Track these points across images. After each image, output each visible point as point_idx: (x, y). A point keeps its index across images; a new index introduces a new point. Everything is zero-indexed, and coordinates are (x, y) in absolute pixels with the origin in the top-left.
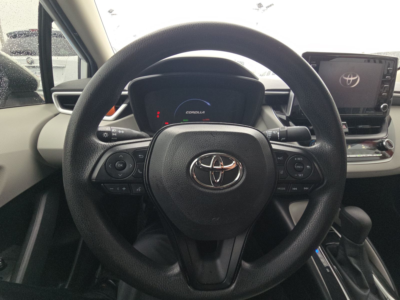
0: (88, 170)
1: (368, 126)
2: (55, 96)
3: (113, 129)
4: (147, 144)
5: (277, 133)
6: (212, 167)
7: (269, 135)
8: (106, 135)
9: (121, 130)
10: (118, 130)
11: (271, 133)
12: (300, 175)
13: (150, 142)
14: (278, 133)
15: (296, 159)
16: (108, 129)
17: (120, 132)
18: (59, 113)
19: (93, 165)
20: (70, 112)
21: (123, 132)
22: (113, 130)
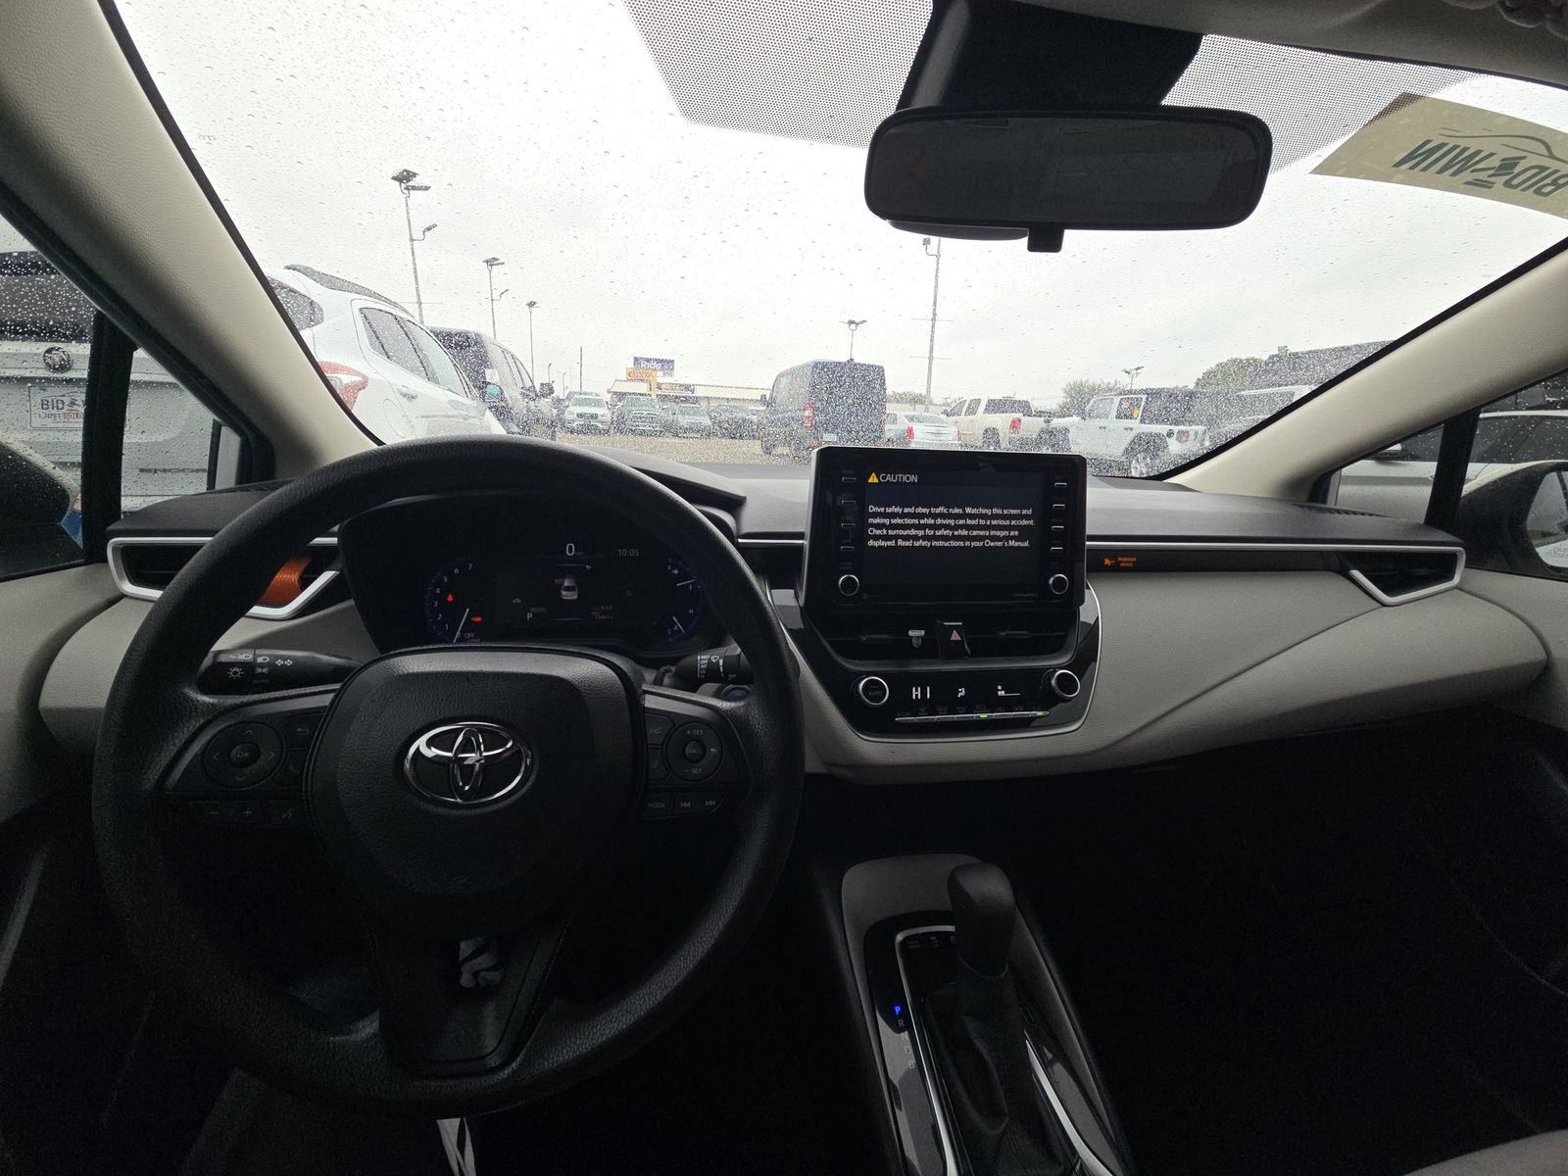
0: (158, 767)
1: (1024, 634)
2: (114, 549)
3: (261, 656)
4: (326, 700)
5: (718, 662)
6: (455, 755)
7: (702, 666)
8: (235, 673)
9: (284, 658)
10: (277, 657)
11: (706, 662)
12: (695, 771)
13: (332, 695)
14: (721, 663)
15: (689, 732)
16: (245, 656)
17: (279, 662)
18: (122, 596)
19: (172, 755)
20: (156, 594)
21: (289, 663)
22: (260, 660)
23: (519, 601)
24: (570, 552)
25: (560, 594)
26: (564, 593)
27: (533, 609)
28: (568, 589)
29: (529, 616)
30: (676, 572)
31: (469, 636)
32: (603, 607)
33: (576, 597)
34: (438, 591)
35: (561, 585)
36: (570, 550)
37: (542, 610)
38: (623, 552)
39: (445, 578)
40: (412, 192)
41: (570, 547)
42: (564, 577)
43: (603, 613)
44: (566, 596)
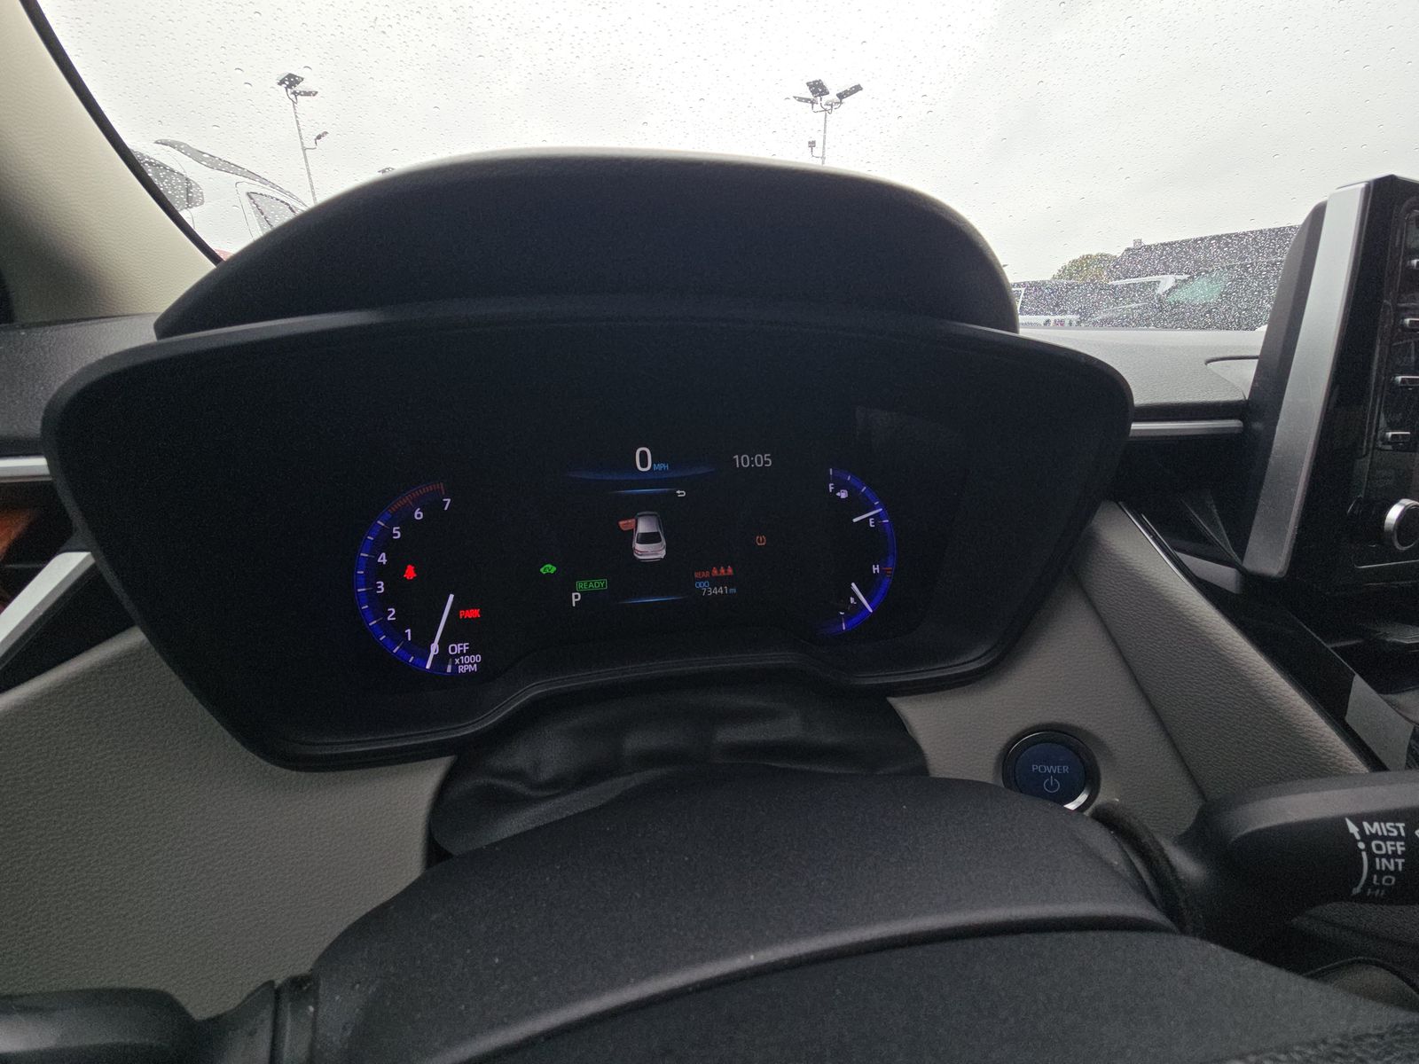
23: (554, 569)
24: (644, 464)
25: (632, 550)
26: (638, 547)
27: (581, 585)
28: (647, 538)
29: (576, 598)
30: (843, 494)
31: (458, 649)
32: (715, 572)
33: (662, 554)
34: (383, 559)
35: (631, 533)
36: (644, 460)
37: (599, 584)
38: (741, 461)
39: (395, 530)
40: (299, 97)
41: (643, 454)
42: (633, 514)
43: (715, 582)
44: (642, 553)
